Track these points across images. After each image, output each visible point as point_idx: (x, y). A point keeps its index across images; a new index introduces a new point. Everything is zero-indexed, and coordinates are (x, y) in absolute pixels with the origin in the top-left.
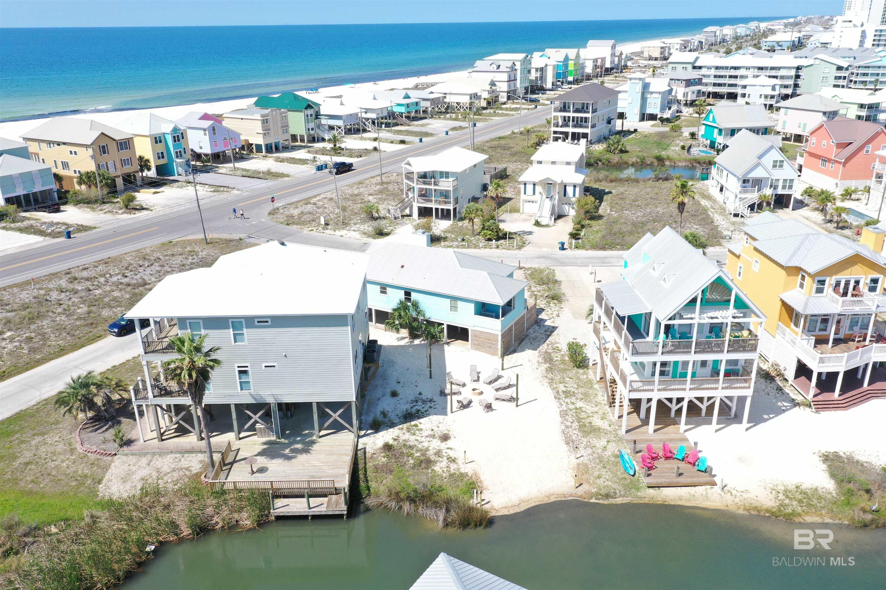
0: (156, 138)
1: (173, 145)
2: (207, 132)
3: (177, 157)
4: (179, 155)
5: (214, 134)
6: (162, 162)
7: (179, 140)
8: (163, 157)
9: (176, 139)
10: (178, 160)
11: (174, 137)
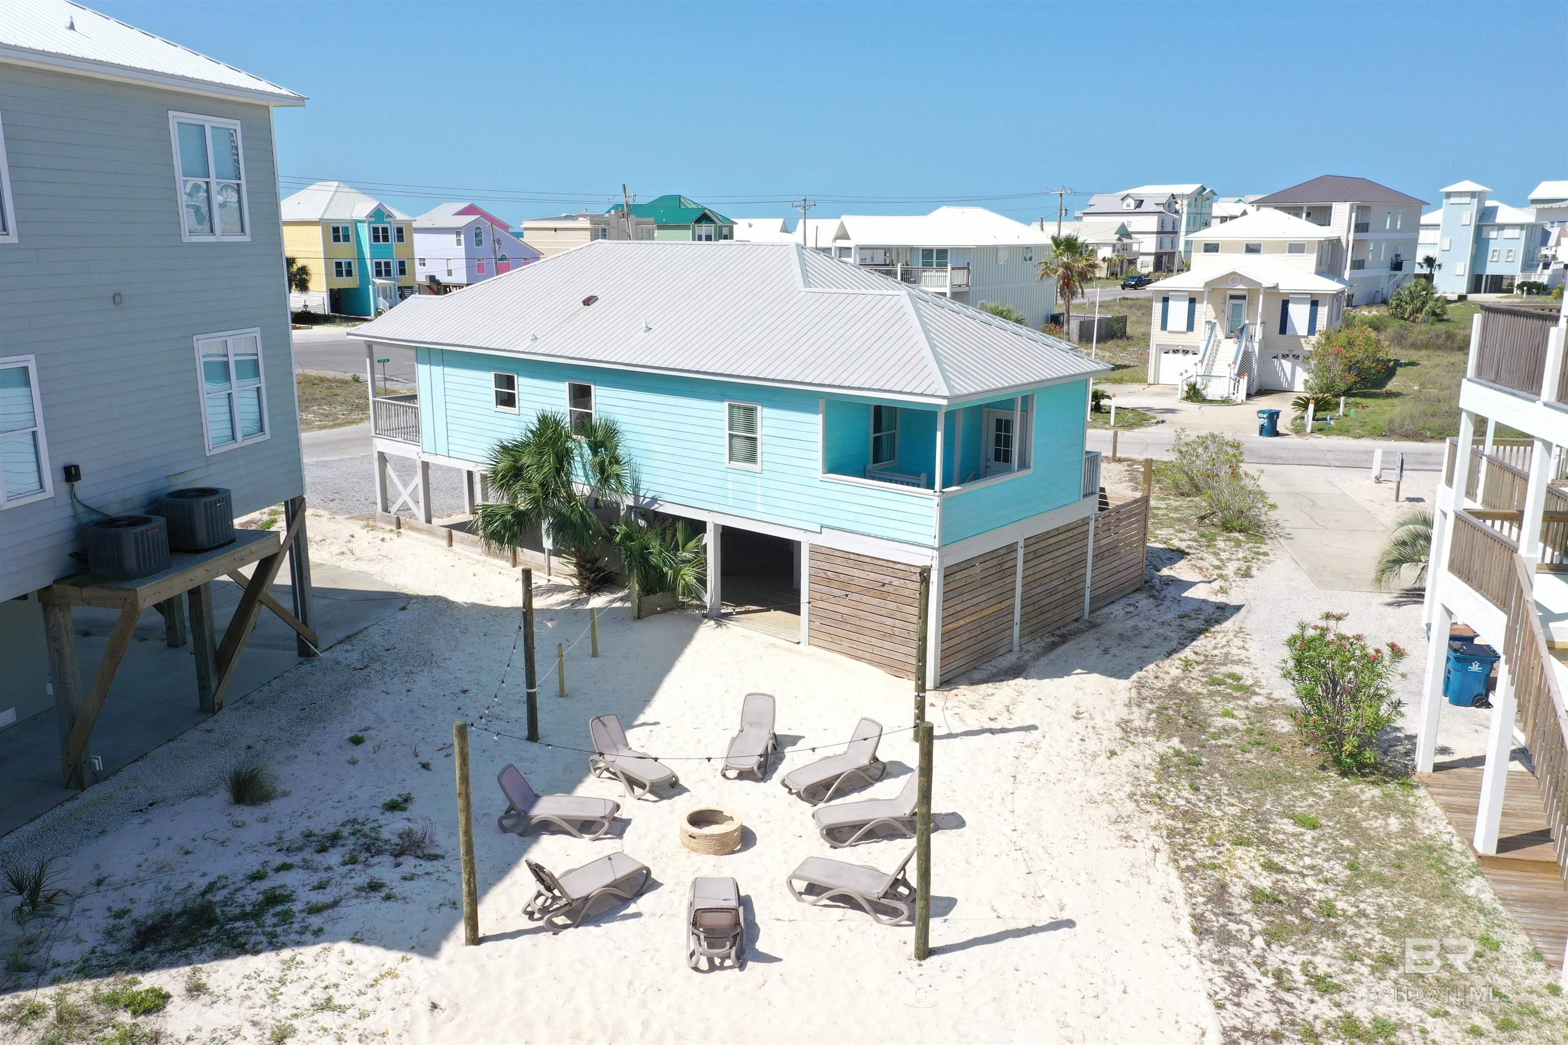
0: (336, 230)
1: (371, 247)
2: (462, 237)
3: (379, 274)
4: (382, 270)
5: (479, 243)
6: (345, 283)
7: (386, 239)
8: (349, 273)
9: (381, 235)
10: (378, 281)
11: (375, 230)
